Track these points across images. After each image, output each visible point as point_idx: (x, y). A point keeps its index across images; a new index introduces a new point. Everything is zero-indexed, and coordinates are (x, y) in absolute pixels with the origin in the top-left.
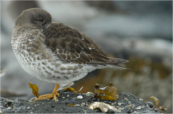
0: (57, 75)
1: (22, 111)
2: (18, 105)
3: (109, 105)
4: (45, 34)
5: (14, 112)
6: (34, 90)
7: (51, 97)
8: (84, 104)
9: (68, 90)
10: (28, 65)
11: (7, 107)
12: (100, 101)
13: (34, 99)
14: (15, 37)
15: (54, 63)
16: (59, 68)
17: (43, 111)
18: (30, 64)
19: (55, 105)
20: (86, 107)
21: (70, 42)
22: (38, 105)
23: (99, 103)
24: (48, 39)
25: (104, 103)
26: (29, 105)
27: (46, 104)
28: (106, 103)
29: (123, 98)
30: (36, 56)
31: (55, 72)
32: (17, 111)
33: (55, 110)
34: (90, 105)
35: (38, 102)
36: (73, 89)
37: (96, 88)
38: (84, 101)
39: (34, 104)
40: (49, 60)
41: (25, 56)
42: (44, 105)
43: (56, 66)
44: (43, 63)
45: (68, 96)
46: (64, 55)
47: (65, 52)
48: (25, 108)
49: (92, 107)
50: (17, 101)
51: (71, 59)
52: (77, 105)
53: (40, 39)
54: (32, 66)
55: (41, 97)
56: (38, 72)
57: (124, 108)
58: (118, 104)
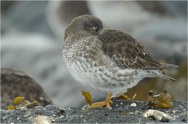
0: (114, 82)
1: (75, 119)
2: (71, 113)
3: (163, 113)
4: (101, 40)
5: (67, 120)
6: (86, 98)
7: (104, 105)
8: (138, 112)
9: (121, 97)
10: (83, 72)
11: (60, 116)
12: (155, 109)
13: (87, 107)
14: (69, 45)
15: (111, 69)
16: (116, 74)
17: (96, 119)
18: (85, 71)
19: (109, 113)
20: (140, 115)
21: (126, 47)
22: (91, 113)
23: (153, 111)
24: (104, 45)
25: (158, 111)
26: (82, 113)
27: (99, 112)
28: (160, 111)
29: (178, 106)
30: (94, 63)
31: (112, 79)
32: (70, 119)
33: (109, 119)
34: (144, 113)
35: (91, 110)
36: (126, 97)
37: (150, 95)
38: (138, 108)
39: (87, 112)
40: (106, 66)
41: (81, 63)
42: (97, 113)
43: (114, 73)
44: (100, 70)
45: (122, 103)
46: (122, 60)
47: (122, 58)
48: (78, 116)
49: (146, 115)
50: (70, 109)
51: (129, 64)
52: (131, 113)
53: (97, 45)
54: (88, 73)
55: (94, 105)
56: (94, 79)
57: (178, 116)
58: (173, 111)
